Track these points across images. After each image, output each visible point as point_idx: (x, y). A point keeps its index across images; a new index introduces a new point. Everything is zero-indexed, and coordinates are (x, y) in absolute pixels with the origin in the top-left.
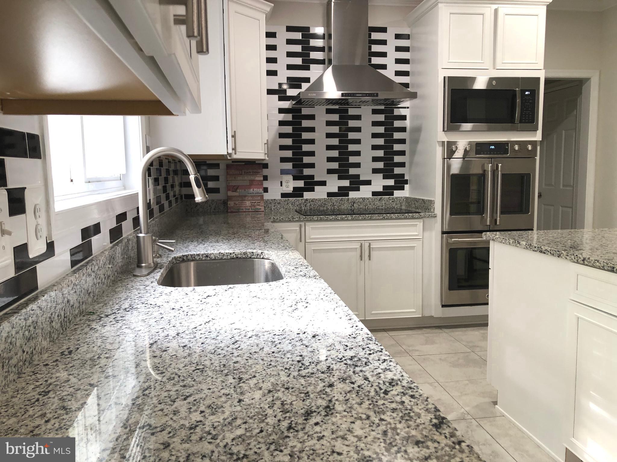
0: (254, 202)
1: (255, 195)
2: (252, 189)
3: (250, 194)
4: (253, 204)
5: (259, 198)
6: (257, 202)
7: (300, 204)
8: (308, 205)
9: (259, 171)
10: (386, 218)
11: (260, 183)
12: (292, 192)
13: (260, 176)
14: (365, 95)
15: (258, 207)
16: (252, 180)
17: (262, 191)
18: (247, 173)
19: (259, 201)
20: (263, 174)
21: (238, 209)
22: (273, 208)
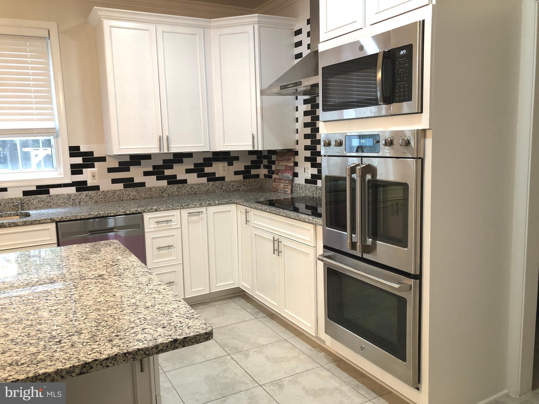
0: (285, 184)
1: (286, 178)
2: (285, 174)
3: (284, 177)
4: (284, 186)
5: (288, 182)
7: (313, 191)
8: (318, 193)
9: (291, 157)
10: (288, 216)
11: (292, 169)
12: (310, 179)
13: (292, 163)
14: (293, 85)
15: (286, 189)
16: (286, 166)
17: (290, 176)
18: (285, 159)
19: (287, 185)
20: (295, 160)
21: (277, 190)
22: (299, 191)
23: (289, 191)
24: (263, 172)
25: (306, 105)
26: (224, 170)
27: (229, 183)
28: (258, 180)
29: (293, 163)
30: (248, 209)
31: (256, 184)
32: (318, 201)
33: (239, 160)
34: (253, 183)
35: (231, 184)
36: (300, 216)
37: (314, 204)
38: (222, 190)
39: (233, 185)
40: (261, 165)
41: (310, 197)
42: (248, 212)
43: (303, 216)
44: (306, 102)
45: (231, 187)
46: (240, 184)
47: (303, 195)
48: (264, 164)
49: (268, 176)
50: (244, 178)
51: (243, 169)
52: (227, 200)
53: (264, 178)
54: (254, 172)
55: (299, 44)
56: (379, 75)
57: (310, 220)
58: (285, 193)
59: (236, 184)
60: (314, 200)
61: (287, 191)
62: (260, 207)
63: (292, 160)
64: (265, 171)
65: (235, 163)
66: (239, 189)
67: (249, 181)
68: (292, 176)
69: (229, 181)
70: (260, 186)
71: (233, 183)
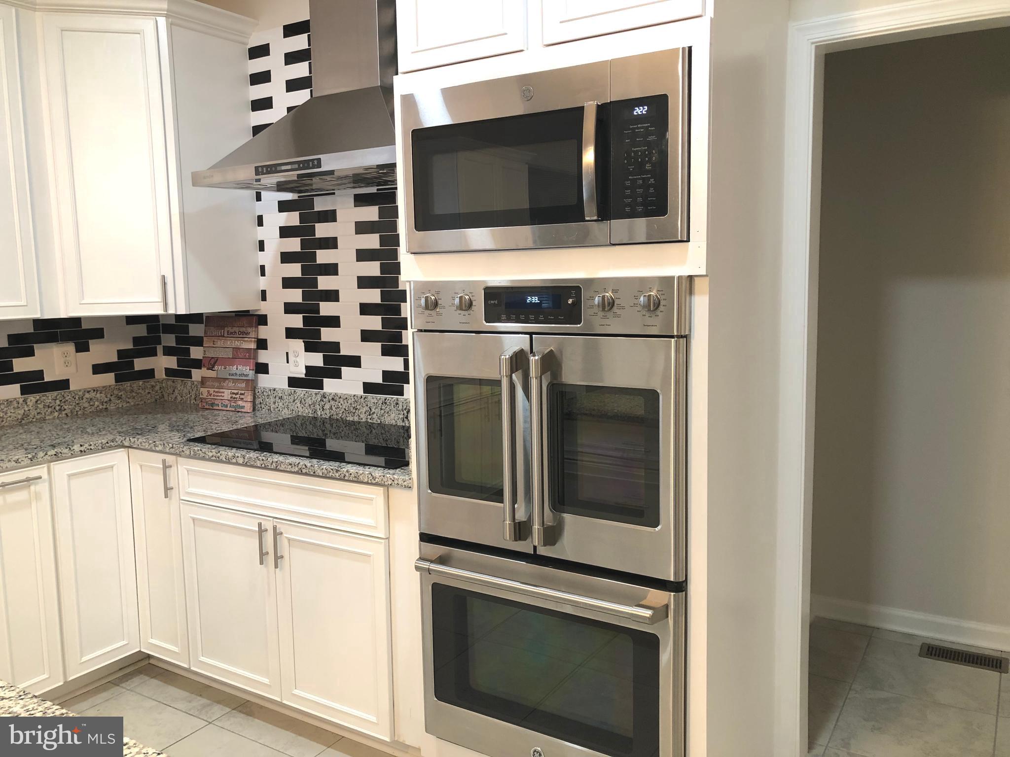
0: (236, 391)
1: (238, 378)
2: (235, 367)
3: (232, 375)
4: (234, 396)
5: (243, 385)
6: (240, 392)
7: (314, 404)
8: (327, 406)
9: (249, 330)
10: (304, 471)
11: (251, 355)
12: (303, 376)
13: (251, 341)
14: (296, 166)
15: (240, 403)
16: (237, 349)
17: (248, 371)
18: (231, 333)
19: (243, 392)
20: (258, 336)
21: (212, 404)
22: (273, 406)
23: (248, 407)
24: (163, 363)
25: (285, 214)
26: (67, 364)
27: (81, 393)
28: (153, 383)
29: (254, 341)
30: (170, 459)
31: (149, 393)
32: (328, 426)
33: (102, 337)
34: (140, 391)
35: (87, 395)
36: (345, 470)
37: (316, 433)
38: (64, 413)
39: (91, 399)
40: (158, 346)
41: (305, 417)
42: (170, 467)
43: (353, 469)
44: (283, 206)
45: (86, 405)
46: (109, 396)
47: (286, 414)
48: (163, 345)
49: (182, 373)
50: (117, 381)
51: (114, 359)
52: (104, 441)
53: (164, 376)
54: (140, 364)
55: (262, 78)
56: (589, 157)
57: (374, 478)
58: (237, 410)
59: (98, 395)
60: (318, 424)
61: (243, 407)
62: (211, 454)
63: (253, 335)
64: (171, 362)
65: (94, 345)
66: (106, 408)
67: (131, 386)
68: (254, 372)
69: (80, 391)
70: (158, 397)
71: (93, 394)
